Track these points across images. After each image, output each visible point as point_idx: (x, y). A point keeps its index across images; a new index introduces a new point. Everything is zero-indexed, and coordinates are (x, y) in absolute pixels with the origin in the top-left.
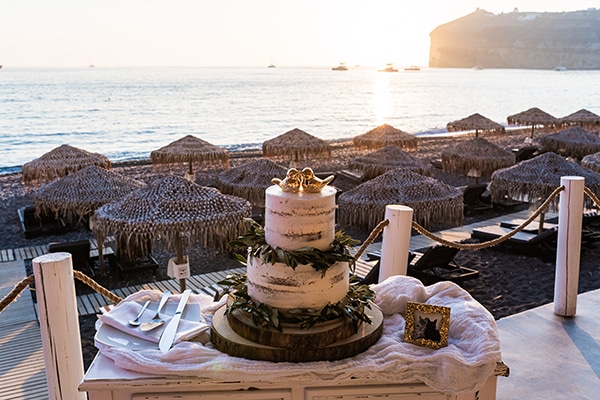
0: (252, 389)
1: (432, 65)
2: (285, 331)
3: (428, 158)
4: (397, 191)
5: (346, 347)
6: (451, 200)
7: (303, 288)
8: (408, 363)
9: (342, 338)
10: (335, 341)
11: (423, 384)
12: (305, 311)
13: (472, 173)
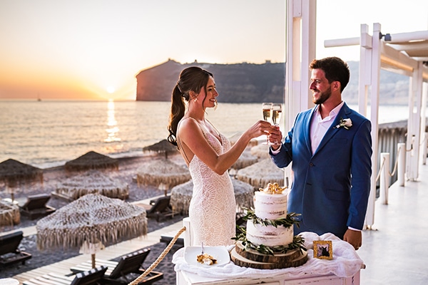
0: (263, 282)
1: (138, 99)
2: (275, 255)
3: (131, 174)
4: (88, 214)
5: (299, 261)
6: (134, 217)
7: (280, 236)
8: (326, 266)
9: (297, 258)
10: (294, 259)
11: (334, 275)
12: (281, 246)
13: (162, 187)
